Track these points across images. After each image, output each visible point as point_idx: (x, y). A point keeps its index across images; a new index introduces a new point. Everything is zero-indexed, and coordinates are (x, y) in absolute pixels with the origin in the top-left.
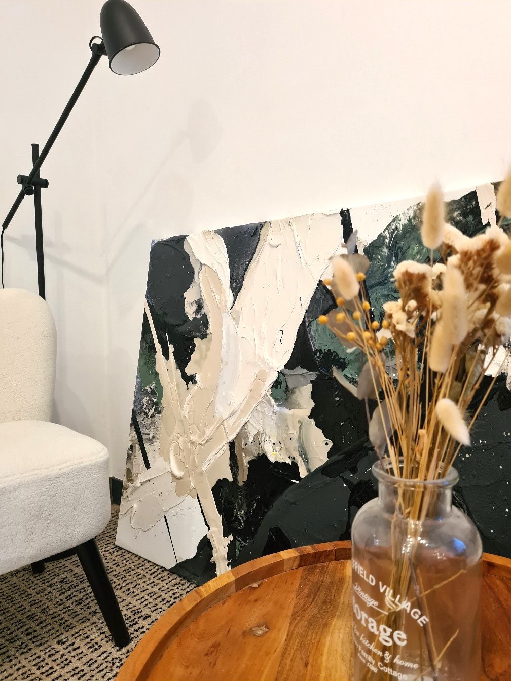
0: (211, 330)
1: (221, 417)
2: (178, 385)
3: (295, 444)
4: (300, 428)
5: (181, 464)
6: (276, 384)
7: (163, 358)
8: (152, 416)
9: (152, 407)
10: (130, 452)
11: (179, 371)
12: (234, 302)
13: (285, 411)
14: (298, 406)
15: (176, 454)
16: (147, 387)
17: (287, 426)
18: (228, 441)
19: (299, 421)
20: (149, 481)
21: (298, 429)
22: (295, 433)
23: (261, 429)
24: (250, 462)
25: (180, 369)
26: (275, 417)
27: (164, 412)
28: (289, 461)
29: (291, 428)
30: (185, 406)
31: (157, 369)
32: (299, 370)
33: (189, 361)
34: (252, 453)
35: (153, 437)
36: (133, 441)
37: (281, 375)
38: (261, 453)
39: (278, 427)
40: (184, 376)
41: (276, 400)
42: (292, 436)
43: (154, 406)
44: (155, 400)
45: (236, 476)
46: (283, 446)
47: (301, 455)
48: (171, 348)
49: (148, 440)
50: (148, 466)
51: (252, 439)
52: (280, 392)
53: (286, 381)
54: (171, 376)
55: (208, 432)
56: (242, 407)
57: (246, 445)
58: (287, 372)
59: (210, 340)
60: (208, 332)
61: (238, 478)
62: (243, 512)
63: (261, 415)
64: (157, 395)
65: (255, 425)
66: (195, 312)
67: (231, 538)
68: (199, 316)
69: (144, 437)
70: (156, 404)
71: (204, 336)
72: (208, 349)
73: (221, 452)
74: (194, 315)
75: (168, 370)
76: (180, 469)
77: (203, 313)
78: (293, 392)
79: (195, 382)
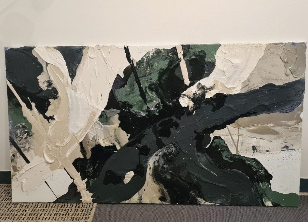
0: (60, 94)
1: (73, 133)
2: (42, 122)
3: (113, 138)
4: (115, 131)
5: (51, 157)
6: (101, 116)
7: (28, 110)
8: (25, 138)
9: (25, 134)
10: (13, 158)
11: (41, 116)
12: (72, 82)
13: (107, 126)
14: (113, 124)
15: (47, 153)
16: (19, 125)
17: (108, 132)
18: (79, 142)
19: (114, 129)
20: (31, 168)
21: (114, 132)
22: (113, 134)
23: (95, 135)
24: (92, 149)
25: (41, 114)
26: (102, 129)
27: (34, 135)
28: (112, 145)
29: (110, 132)
30: (49, 131)
31: (24, 115)
32: (112, 110)
33: (47, 110)
34: (92, 145)
35: (29, 148)
36: (14, 152)
37: (103, 112)
38: (97, 144)
39: (104, 133)
40: (45, 117)
41: (102, 122)
42: (111, 135)
43: (26, 133)
44: (26, 130)
45: (86, 156)
46: (107, 139)
47: (116, 142)
48: (33, 105)
49: (25, 150)
50: (28, 162)
51: (91, 139)
52: (104, 119)
53: (106, 114)
54: (36, 118)
55: (66, 141)
56: (84, 127)
57: (89, 142)
58: (106, 111)
59: (60, 100)
60: (58, 96)
61: (87, 156)
62: (91, 168)
63: (95, 129)
64: (28, 128)
65: (92, 134)
66: (47, 86)
67: (86, 180)
68: (50, 88)
69: (22, 149)
70: (27, 132)
71: (55, 98)
72: (59, 103)
73: (76, 147)
74: (46, 88)
75: (33, 115)
76: (51, 158)
77: (53, 87)
78: (110, 118)
79: (54, 119)
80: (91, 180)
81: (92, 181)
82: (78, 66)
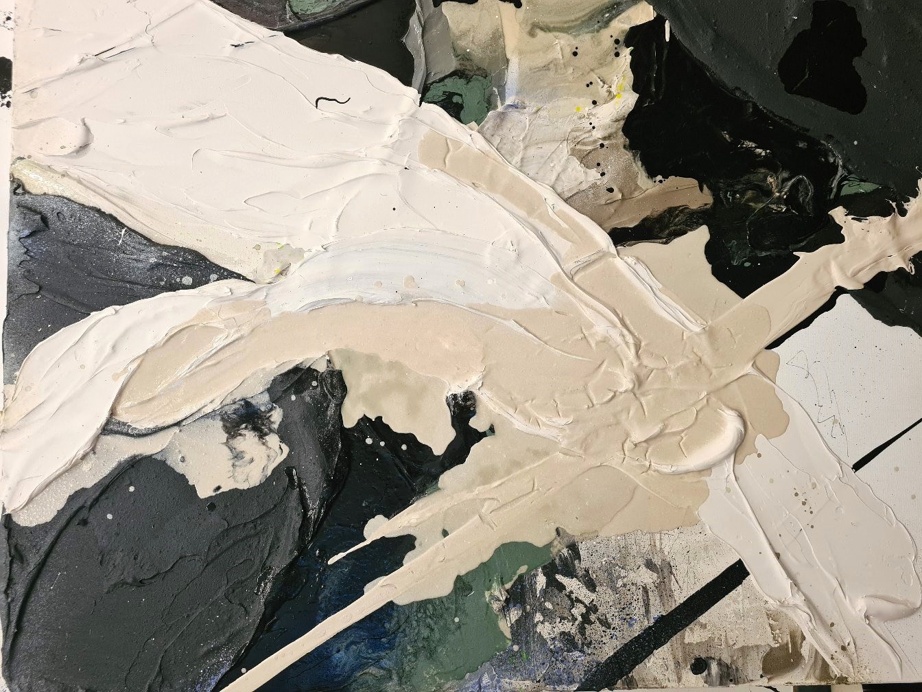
0: (313, 356)
1: (556, 279)
2: (487, 476)
4: (546, 29)
5: (704, 428)
6: (454, 109)
7: (411, 561)
8: (591, 585)
9: (561, 587)
10: (714, 668)
11: (448, 479)
12: (239, 276)
13: (513, 75)
14: (497, 37)
15: (682, 450)
16: (505, 626)
17: (546, 68)
18: (612, 249)
19: (532, 34)
20: (778, 555)
21: (551, 35)
22: (561, 44)
23: (565, 149)
24: (651, 174)
25: (435, 478)
26: (532, 106)
27: (573, 528)
28: (626, 53)
29: (550, 56)
30: (543, 431)
31: (444, 588)
32: (414, 38)
33: (410, 439)
34: (627, 169)
35: (650, 565)
36: (677, 664)
37: (429, 95)
38: (621, 139)
39: (553, 95)
40: (457, 453)
41: (490, 104)
42: (568, 52)
43: (559, 577)
44: (541, 581)
45: (693, 213)
46: (594, 77)
48: (377, 528)
49: (663, 588)
50: (735, 575)
51: (594, 174)
52: (470, 94)
53: (442, 80)
54: (461, 515)
55: (601, 326)
56: (522, 213)
57: (611, 190)
58: (418, 77)
59: (348, 356)
60: (322, 368)
61: (694, 206)
62: (770, 180)
63: (532, 151)
64: (523, 569)
65: (558, 169)
66: (262, 436)
67: (839, 214)
68: (277, 416)
69: (657, 610)
70: (550, 571)
71: (336, 383)
72: (372, 361)
73: (640, 269)
74: (273, 440)
75: (445, 533)
76: (714, 429)
77: (266, 397)
78: (465, 57)
79: (468, 396)
80: (840, 187)
81: (844, 179)
82: (131, 231)
